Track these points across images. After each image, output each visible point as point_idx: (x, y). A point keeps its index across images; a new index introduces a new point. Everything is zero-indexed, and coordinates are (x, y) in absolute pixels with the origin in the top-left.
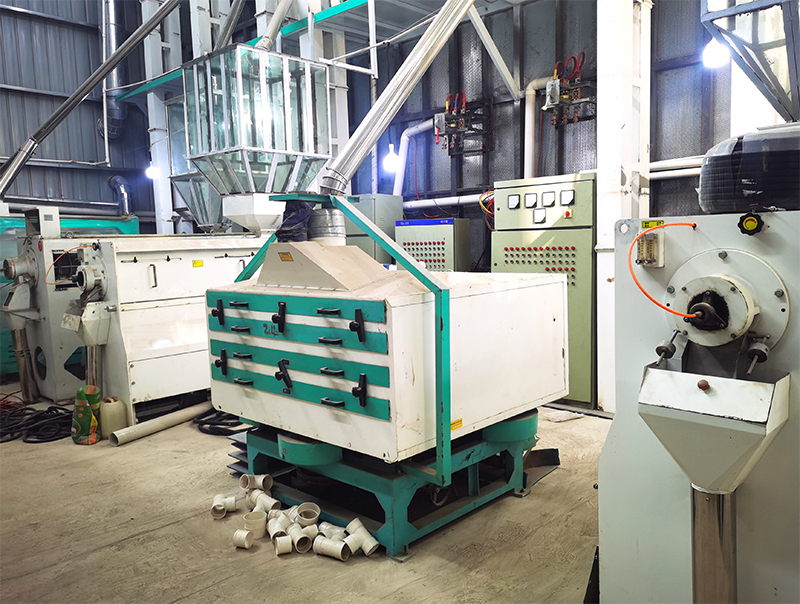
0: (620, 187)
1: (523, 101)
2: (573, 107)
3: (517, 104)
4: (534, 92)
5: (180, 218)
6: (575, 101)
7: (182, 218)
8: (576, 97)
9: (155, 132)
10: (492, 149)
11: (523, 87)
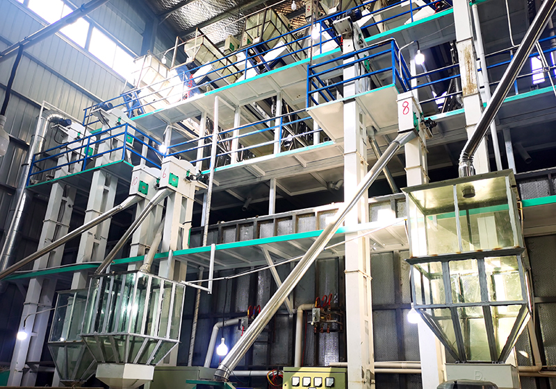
0: (361, 379)
1: (295, 315)
2: (326, 324)
3: (291, 316)
4: (302, 311)
5: (28, 369)
6: (328, 321)
7: (30, 370)
8: (328, 319)
9: (29, 306)
10: (274, 342)
11: (295, 307)
